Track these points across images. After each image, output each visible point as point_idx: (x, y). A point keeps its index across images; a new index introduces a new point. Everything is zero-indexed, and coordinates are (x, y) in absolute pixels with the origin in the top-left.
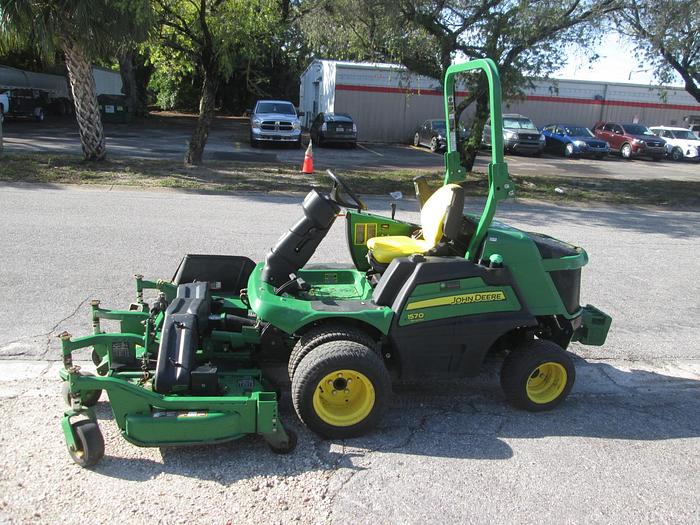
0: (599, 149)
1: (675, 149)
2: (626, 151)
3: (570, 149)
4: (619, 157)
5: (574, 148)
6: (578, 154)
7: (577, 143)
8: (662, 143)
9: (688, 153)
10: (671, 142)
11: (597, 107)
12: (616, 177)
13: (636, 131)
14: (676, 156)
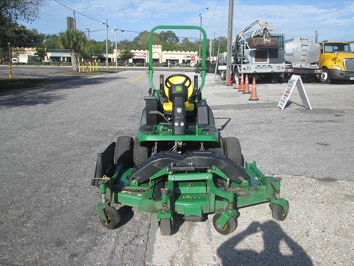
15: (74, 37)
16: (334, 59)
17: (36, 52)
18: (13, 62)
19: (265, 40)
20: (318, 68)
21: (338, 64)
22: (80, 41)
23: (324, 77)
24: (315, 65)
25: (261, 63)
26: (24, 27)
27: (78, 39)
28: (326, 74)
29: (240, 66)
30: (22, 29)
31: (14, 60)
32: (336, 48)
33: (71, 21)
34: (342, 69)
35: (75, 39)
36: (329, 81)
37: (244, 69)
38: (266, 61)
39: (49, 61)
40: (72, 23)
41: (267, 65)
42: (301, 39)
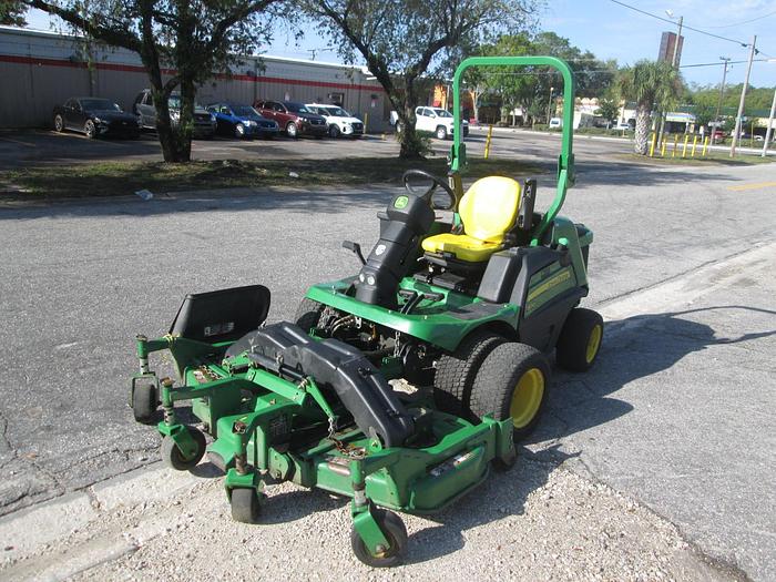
0: (269, 129)
1: (333, 126)
2: (292, 130)
3: (240, 129)
4: (285, 136)
5: (245, 128)
6: (250, 135)
7: (248, 123)
8: (324, 121)
9: (344, 130)
10: (330, 120)
11: (250, 83)
12: (311, 157)
13: (295, 109)
14: (334, 134)
15: (651, 78)
17: (598, 107)
18: (552, 126)
22: (663, 86)
26: (592, 56)
27: (658, 82)
30: (587, 60)
31: (553, 123)
33: (671, 42)
35: (651, 82)
39: (623, 128)
40: (672, 45)
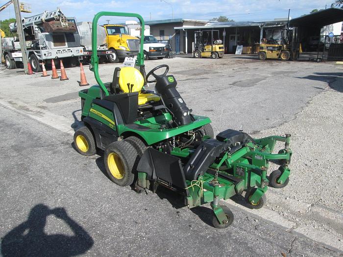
16: (119, 41)
19: (62, 23)
20: (107, 49)
21: (123, 45)
23: (113, 57)
24: (104, 47)
25: (61, 48)
28: (114, 54)
29: (39, 52)
32: (114, 31)
34: (126, 49)
36: (118, 60)
37: (45, 55)
38: (65, 45)
41: (66, 49)
42: (88, 23)
